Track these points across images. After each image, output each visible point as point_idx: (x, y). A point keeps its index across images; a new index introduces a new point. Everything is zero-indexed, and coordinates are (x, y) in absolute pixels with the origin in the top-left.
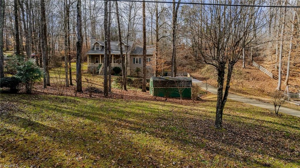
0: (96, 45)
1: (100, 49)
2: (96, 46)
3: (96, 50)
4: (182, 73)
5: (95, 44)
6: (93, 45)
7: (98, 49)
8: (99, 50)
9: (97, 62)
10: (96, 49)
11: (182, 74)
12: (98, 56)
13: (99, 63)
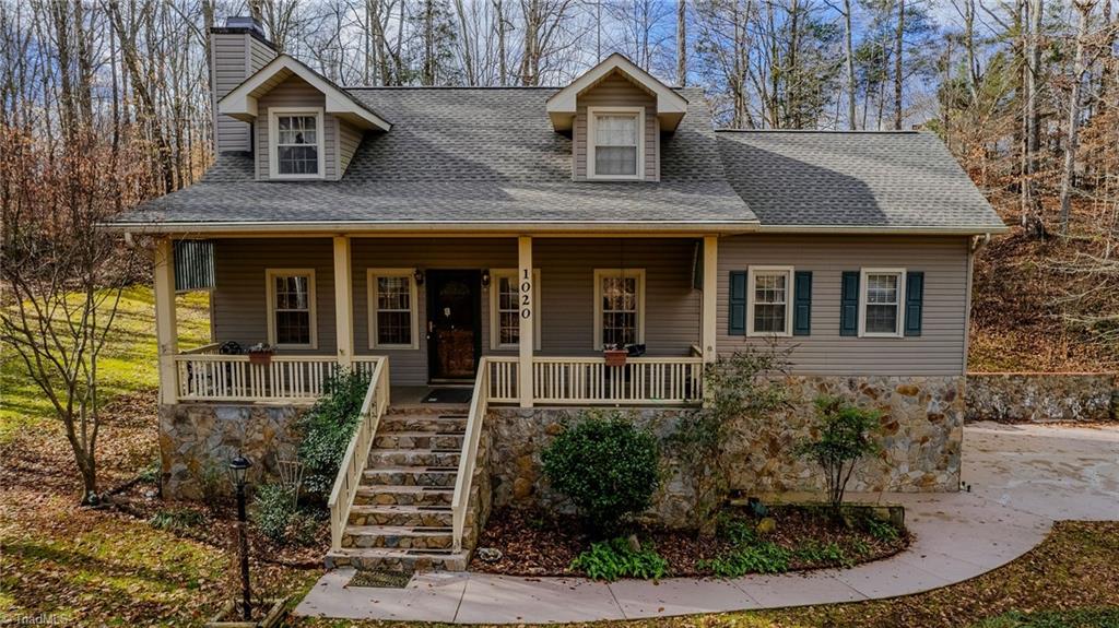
0: (274, 113)
1: (331, 156)
2: (283, 121)
3: (274, 174)
4: (1067, 394)
5: (264, 98)
6: (240, 103)
7: (300, 159)
8: (321, 175)
9: (293, 329)
10: (284, 168)
11: (1069, 401)
12: (313, 250)
13: (329, 347)
